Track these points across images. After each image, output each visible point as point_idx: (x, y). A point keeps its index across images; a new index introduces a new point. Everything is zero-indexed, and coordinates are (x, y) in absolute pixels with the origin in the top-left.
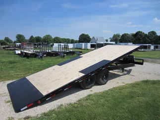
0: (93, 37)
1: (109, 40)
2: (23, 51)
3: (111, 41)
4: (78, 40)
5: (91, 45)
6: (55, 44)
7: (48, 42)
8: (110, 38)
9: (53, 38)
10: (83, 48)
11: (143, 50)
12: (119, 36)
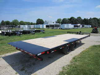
0: (46, 21)
1: (55, 22)
2: (3, 31)
3: (56, 23)
4: (36, 23)
5: (46, 26)
6: (21, 26)
7: (16, 24)
8: (56, 21)
9: (19, 22)
10: (41, 28)
11: (76, 28)
12: (61, 20)
